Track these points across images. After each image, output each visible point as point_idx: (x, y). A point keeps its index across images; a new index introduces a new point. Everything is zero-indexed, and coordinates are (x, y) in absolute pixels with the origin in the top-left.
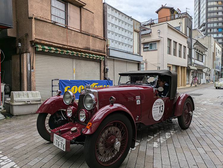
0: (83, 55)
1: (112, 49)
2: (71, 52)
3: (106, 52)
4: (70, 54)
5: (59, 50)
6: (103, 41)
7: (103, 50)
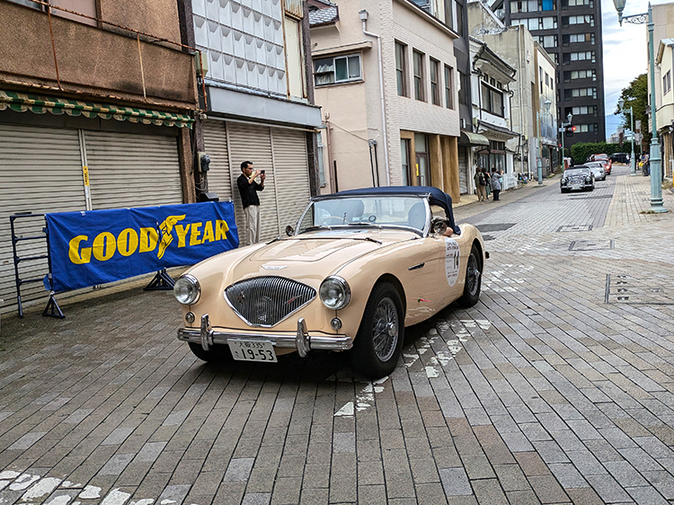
0: (115, 113)
1: (217, 87)
2: (73, 106)
3: (197, 98)
4: (70, 113)
5: (25, 98)
6: (184, 58)
7: (185, 90)
